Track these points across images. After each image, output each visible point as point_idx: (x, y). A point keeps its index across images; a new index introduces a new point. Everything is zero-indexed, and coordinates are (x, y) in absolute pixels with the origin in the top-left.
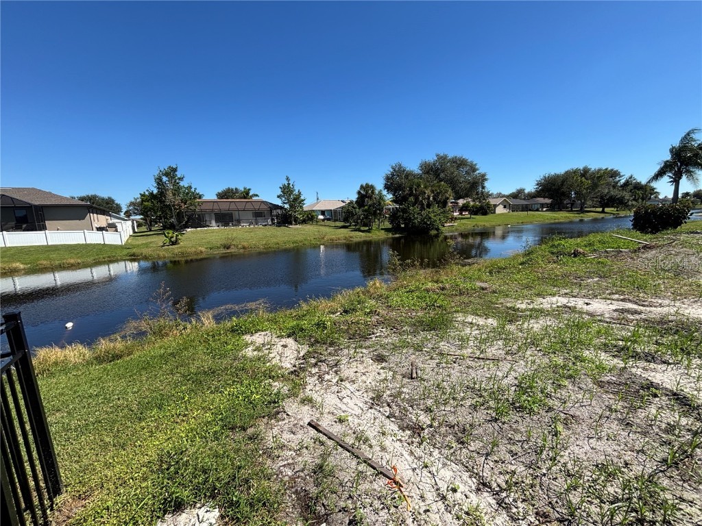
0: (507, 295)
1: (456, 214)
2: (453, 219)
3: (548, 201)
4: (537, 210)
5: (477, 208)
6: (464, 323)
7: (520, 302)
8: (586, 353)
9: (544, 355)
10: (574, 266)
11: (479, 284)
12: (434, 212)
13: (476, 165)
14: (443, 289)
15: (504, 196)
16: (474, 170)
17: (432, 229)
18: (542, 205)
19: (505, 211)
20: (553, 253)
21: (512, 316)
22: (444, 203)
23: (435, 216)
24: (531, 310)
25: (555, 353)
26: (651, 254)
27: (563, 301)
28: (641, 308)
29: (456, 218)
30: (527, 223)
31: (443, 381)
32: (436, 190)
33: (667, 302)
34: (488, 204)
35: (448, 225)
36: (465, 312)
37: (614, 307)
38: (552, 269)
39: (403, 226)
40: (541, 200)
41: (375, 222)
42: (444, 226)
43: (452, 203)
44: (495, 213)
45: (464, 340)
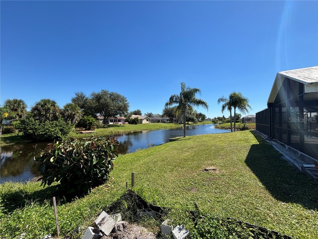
18: (167, 120)
19: (148, 122)
44: (142, 123)
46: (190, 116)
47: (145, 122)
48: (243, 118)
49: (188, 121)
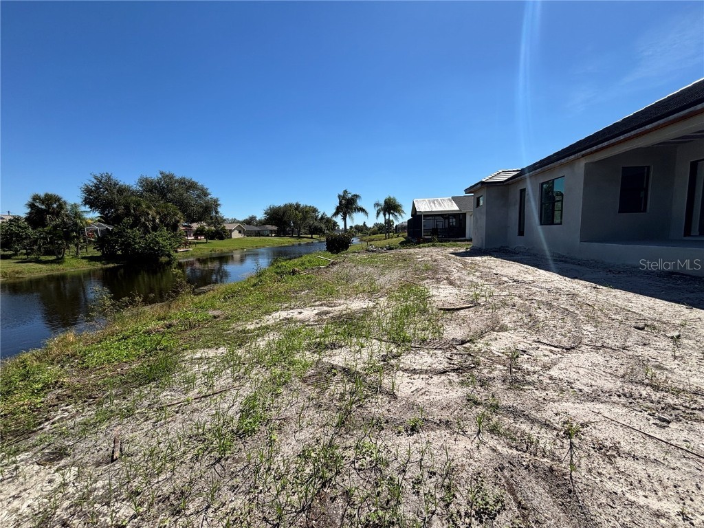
0: (238, 319)
1: (191, 238)
2: (187, 244)
3: (275, 228)
4: (268, 236)
5: (212, 232)
6: (192, 361)
7: (250, 323)
8: (297, 357)
9: (267, 369)
10: (293, 283)
11: (212, 313)
12: (162, 237)
13: (207, 189)
14: (169, 326)
15: (238, 222)
16: (206, 195)
17: (162, 255)
18: (271, 232)
19: (240, 236)
20: (277, 273)
21: (242, 338)
22: (174, 227)
23: (164, 241)
24: (259, 329)
25: (275, 365)
26: (336, 268)
27: (284, 314)
28: (331, 309)
29: (190, 243)
30: (260, 247)
31: (160, 443)
32: (163, 212)
33: (342, 301)
34: (224, 229)
35: (182, 250)
36: (194, 348)
37: (316, 312)
38: (277, 288)
39: (120, 252)
40: (270, 227)
41: (68, 248)
42: (177, 252)
43: (184, 226)
44: (231, 237)
45: (189, 381)
46: (316, 224)
47: (235, 235)
48: (396, 226)
49: (312, 233)
